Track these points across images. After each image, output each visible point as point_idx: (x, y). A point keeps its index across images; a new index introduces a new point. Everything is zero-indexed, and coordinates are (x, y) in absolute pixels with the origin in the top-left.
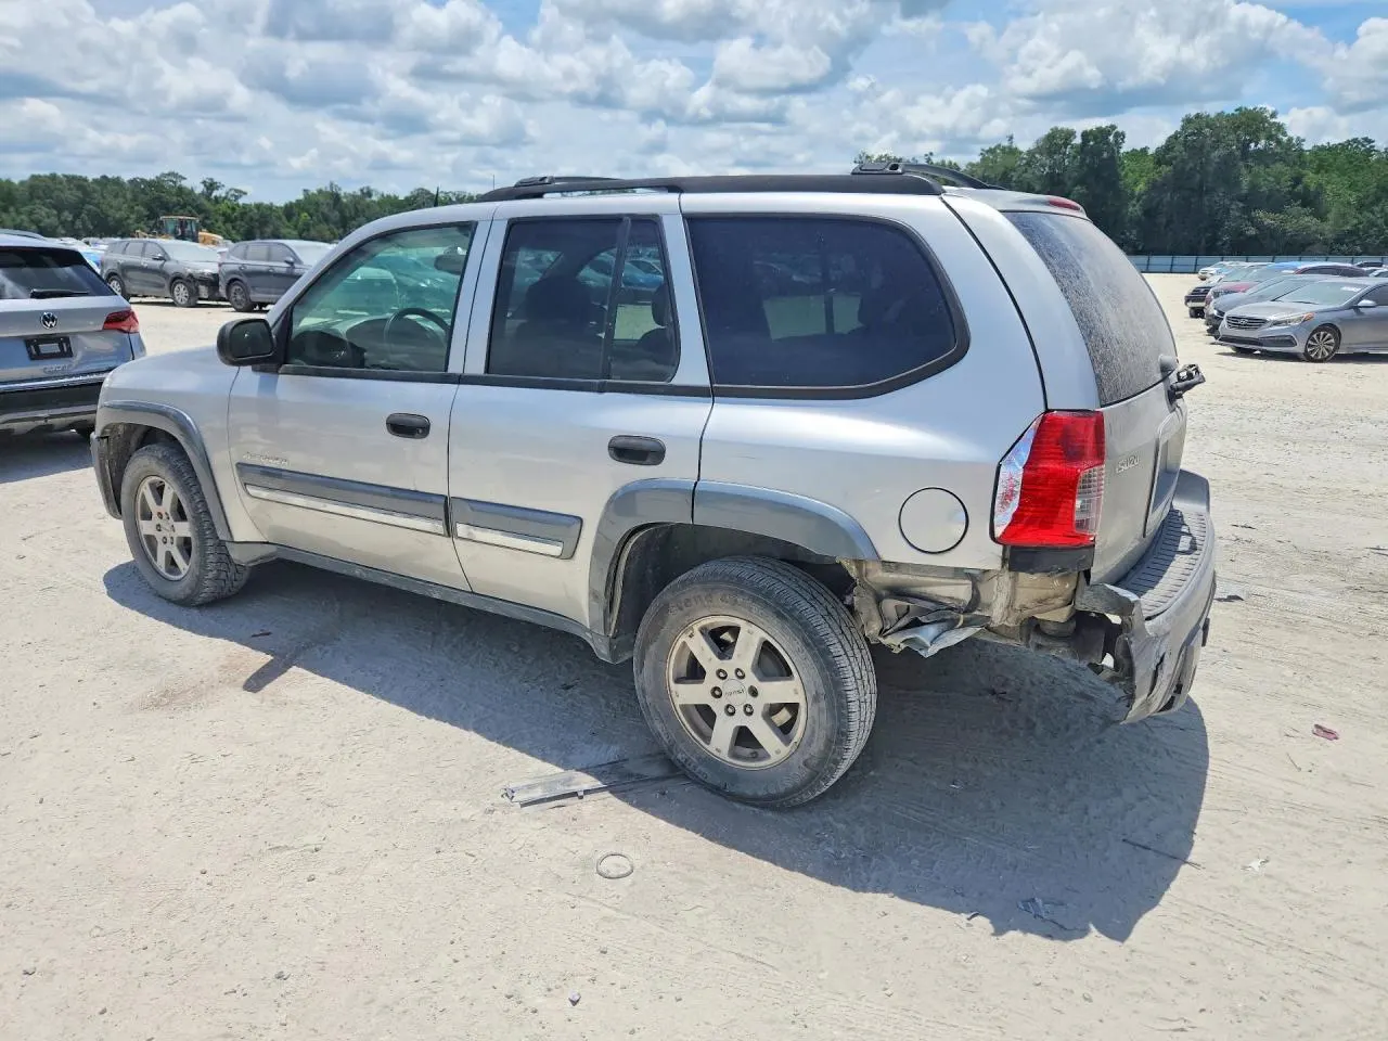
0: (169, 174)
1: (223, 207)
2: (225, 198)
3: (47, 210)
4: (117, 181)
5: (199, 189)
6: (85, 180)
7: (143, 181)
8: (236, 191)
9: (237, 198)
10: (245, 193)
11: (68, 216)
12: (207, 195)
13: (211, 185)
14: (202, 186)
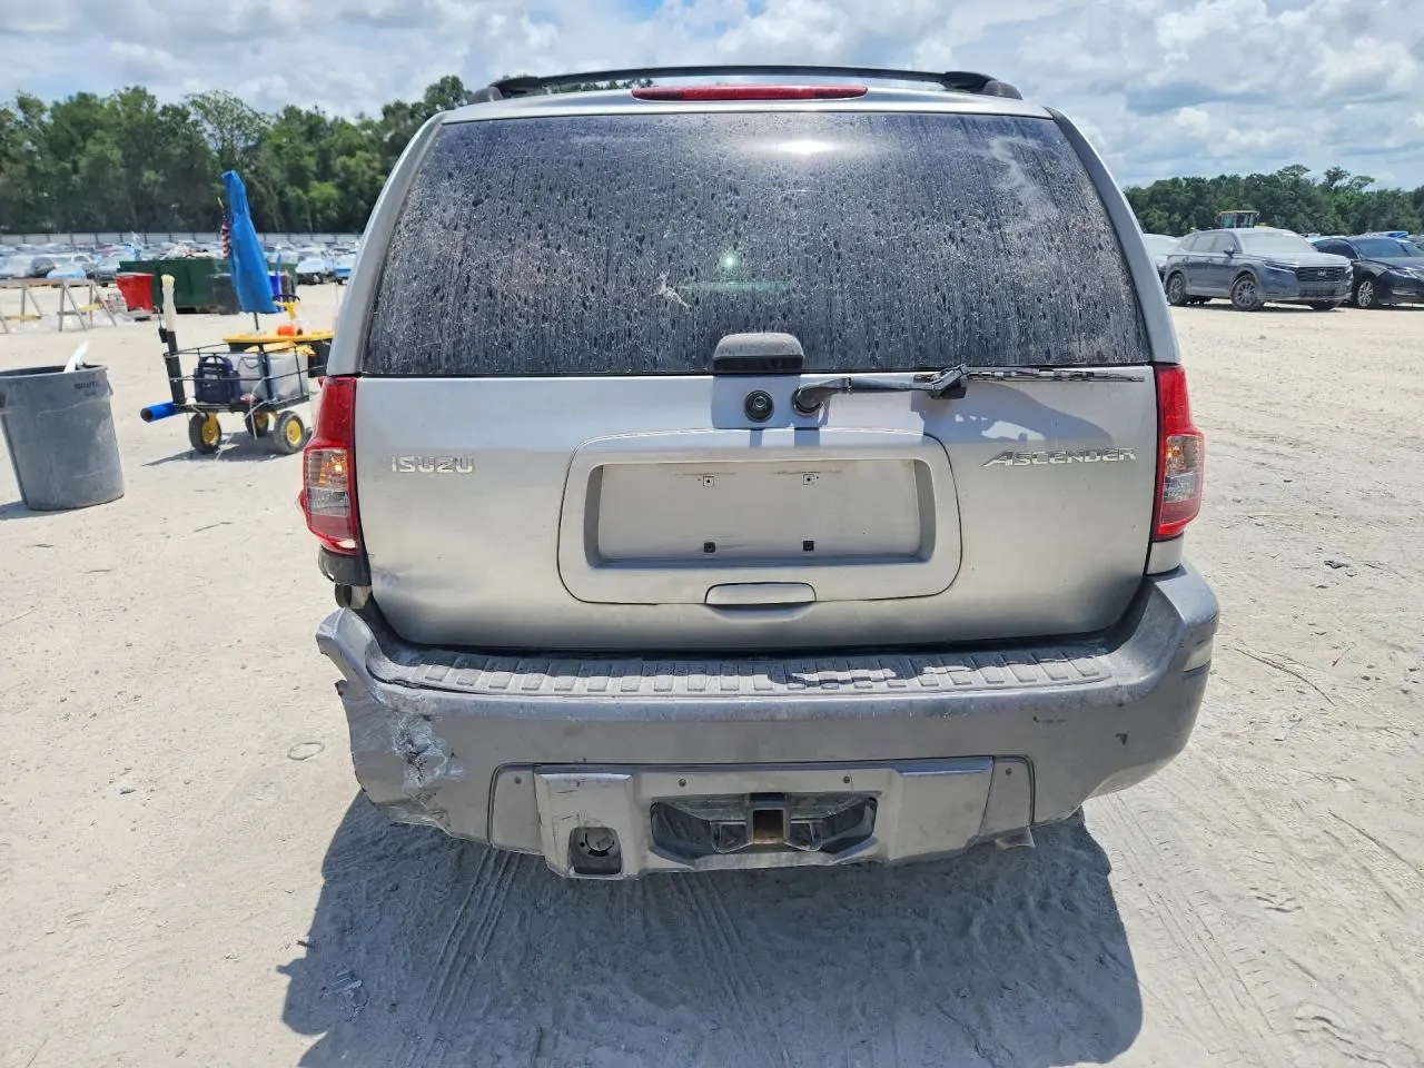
0: (1293, 167)
1: (1341, 197)
2: (1347, 188)
3: (1159, 213)
4: (1234, 180)
5: (1322, 179)
6: (1203, 181)
7: (1260, 176)
8: (1362, 178)
9: (1360, 186)
10: (1372, 181)
11: (1177, 217)
12: (1326, 188)
13: (1335, 174)
14: (1325, 177)
